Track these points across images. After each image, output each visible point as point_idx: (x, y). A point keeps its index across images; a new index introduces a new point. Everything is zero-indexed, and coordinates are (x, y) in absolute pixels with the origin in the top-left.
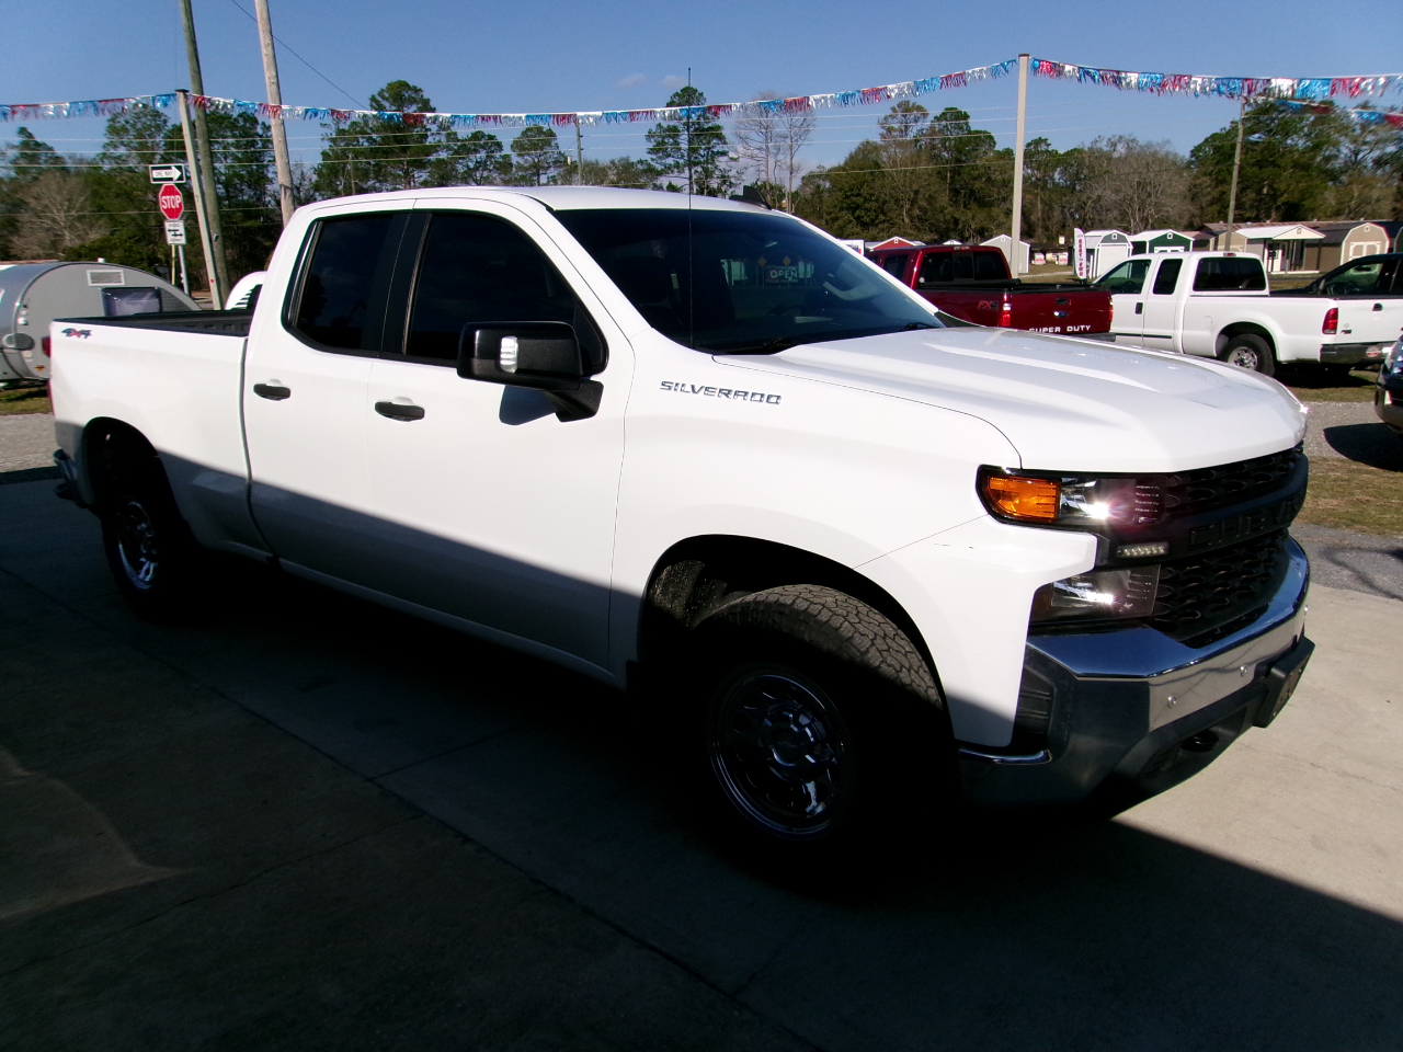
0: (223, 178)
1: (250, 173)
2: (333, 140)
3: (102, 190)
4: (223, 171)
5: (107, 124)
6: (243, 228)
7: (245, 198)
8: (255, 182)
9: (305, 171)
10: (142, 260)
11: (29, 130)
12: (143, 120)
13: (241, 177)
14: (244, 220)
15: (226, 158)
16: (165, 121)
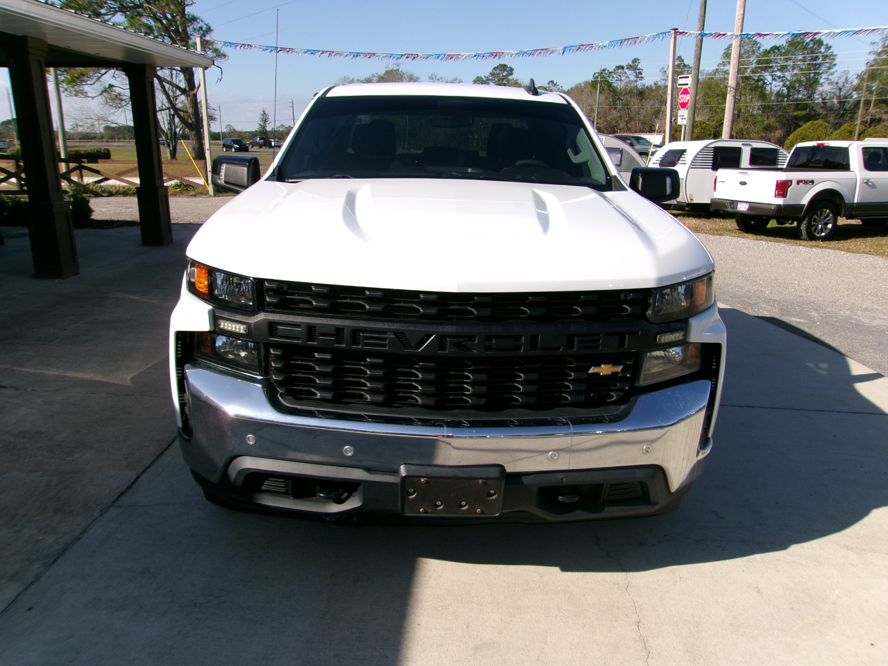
0: (788, 83)
1: (808, 80)
2: (879, 54)
3: (710, 93)
4: (789, 78)
5: (723, 51)
6: (792, 116)
7: (800, 96)
8: (810, 85)
9: (849, 76)
10: (710, 134)
11: (682, 58)
12: (746, 47)
13: (800, 82)
14: (794, 111)
15: (793, 69)
16: (759, 47)
